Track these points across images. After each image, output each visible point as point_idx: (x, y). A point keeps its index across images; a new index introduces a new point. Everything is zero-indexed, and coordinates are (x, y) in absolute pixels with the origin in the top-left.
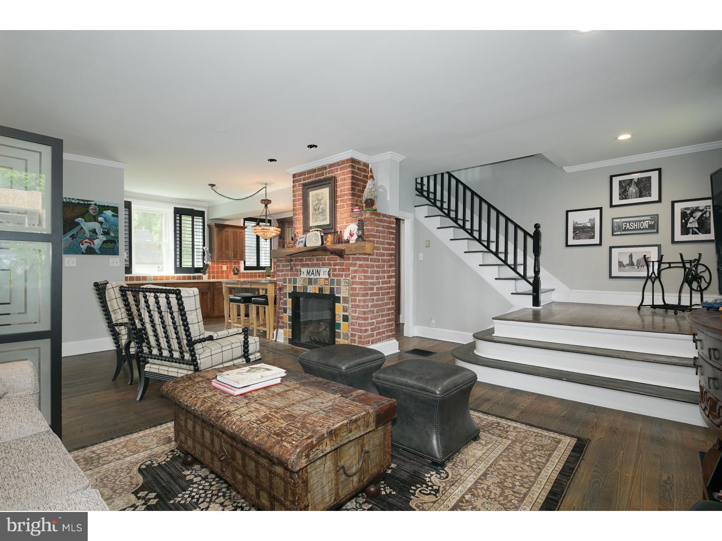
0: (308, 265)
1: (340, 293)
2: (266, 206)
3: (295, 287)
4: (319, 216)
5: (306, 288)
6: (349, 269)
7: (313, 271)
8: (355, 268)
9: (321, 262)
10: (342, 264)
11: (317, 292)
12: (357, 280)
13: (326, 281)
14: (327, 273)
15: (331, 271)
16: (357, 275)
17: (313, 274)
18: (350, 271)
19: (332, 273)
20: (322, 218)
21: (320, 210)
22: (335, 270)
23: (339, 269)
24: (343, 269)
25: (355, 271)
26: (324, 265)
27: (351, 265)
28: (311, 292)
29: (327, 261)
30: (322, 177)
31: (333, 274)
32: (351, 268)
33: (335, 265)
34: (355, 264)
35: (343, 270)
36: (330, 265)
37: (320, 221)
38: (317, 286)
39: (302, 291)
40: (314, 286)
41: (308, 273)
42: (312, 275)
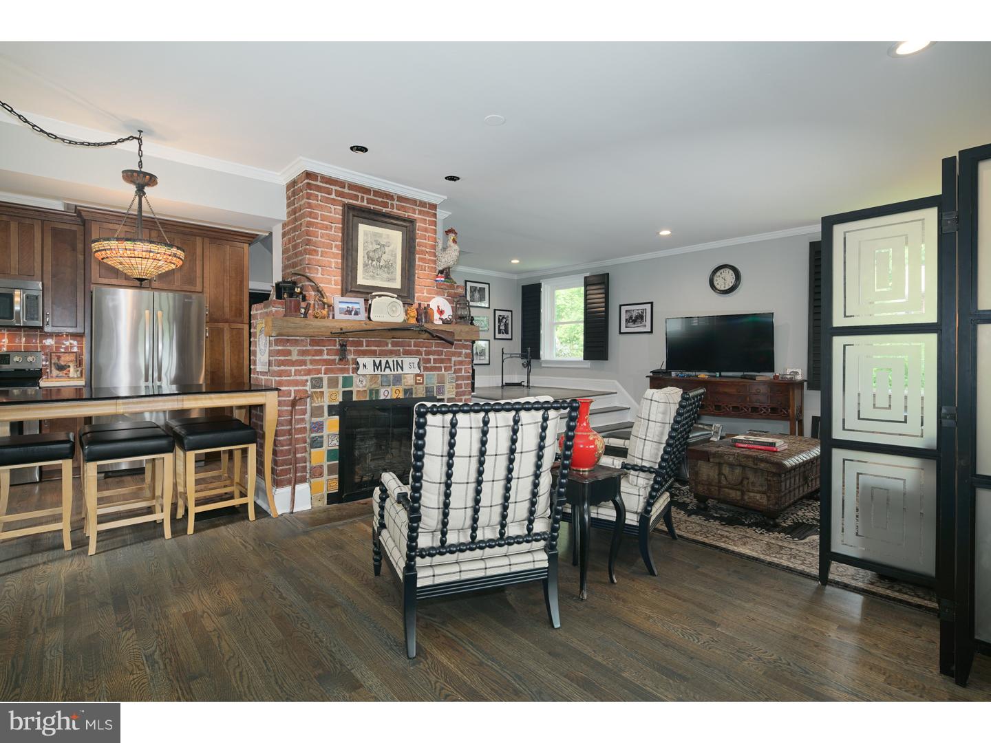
0: (373, 353)
1: (443, 394)
2: (140, 192)
3: (348, 394)
4: (379, 272)
5: (377, 392)
6: (450, 360)
7: (387, 362)
8: (460, 359)
9: (401, 349)
10: (440, 353)
11: (401, 396)
12: (463, 373)
13: (419, 378)
14: (416, 365)
15: (422, 362)
16: (463, 367)
17: (389, 367)
18: (453, 362)
19: (422, 365)
20: (385, 275)
21: (382, 263)
22: (428, 361)
23: (434, 359)
24: (442, 359)
25: (461, 363)
26: (408, 353)
27: (454, 354)
28: (389, 397)
29: (413, 348)
30: (384, 210)
31: (424, 367)
32: (453, 359)
33: (428, 353)
34: (461, 353)
35: (441, 361)
36: (419, 353)
37: (382, 280)
38: (401, 388)
39: (368, 399)
40: (395, 388)
41: (377, 366)
42: (387, 370)
